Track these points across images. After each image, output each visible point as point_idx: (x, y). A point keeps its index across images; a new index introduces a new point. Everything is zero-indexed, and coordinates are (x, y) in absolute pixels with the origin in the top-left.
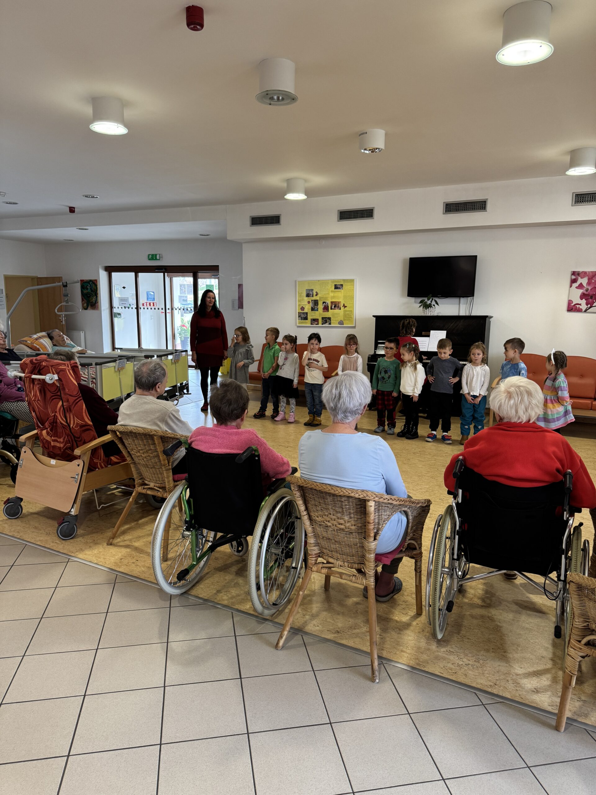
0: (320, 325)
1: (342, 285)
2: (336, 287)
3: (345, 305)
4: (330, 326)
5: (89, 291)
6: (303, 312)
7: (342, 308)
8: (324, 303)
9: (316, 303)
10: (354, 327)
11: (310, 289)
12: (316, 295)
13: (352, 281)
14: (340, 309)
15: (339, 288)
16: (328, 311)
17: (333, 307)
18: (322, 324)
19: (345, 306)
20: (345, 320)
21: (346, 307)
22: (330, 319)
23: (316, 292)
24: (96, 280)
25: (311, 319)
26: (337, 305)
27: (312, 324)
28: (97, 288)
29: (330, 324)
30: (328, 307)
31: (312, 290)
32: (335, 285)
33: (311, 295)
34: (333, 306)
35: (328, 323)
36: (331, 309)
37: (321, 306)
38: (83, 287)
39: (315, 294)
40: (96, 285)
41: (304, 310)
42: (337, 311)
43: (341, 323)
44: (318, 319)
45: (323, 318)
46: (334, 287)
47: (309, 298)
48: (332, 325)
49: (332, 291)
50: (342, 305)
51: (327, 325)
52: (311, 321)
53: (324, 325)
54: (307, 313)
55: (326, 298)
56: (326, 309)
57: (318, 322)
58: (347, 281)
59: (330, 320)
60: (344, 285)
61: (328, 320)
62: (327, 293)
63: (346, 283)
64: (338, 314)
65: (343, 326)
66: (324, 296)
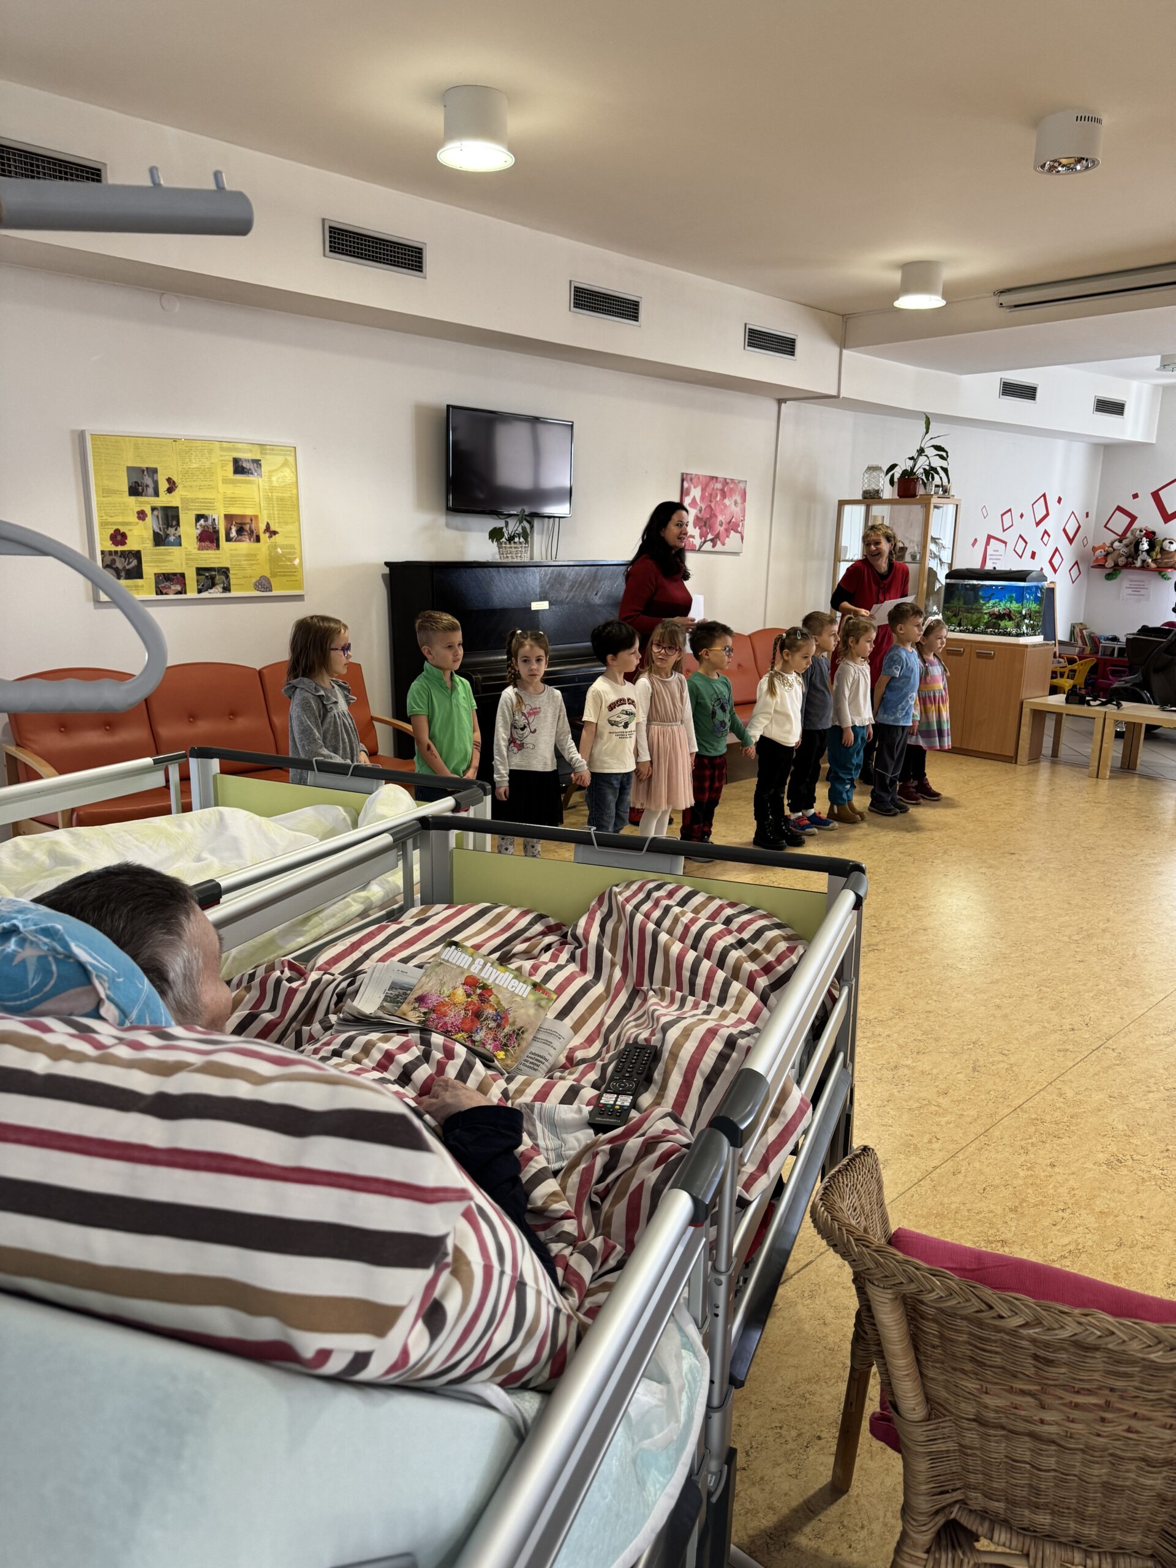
1: (257, 462)
2: (239, 468)
3: (272, 528)
4: (226, 595)
6: (120, 548)
7: (264, 537)
8: (199, 517)
9: (170, 516)
10: (300, 598)
12: (170, 490)
13: (288, 450)
14: (258, 540)
15: (250, 472)
16: (218, 547)
17: (233, 534)
18: (200, 591)
19: (270, 532)
20: (274, 575)
21: (275, 533)
22: (225, 572)
23: (169, 480)
25: (157, 576)
26: (247, 527)
29: (227, 589)
30: (217, 532)
32: (236, 461)
34: (233, 530)
35: (219, 588)
36: (229, 539)
37: (188, 530)
41: (123, 543)
43: (264, 584)
45: (200, 571)
46: (230, 467)
48: (234, 593)
49: (226, 481)
50: (263, 527)
51: (216, 593)
53: (205, 595)
54: (137, 555)
55: (209, 503)
56: (209, 537)
57: (184, 585)
58: (273, 450)
59: (227, 577)
60: (262, 462)
61: (219, 578)
62: (210, 487)
63: (268, 457)
64: (251, 557)
65: (274, 593)
66: (201, 495)
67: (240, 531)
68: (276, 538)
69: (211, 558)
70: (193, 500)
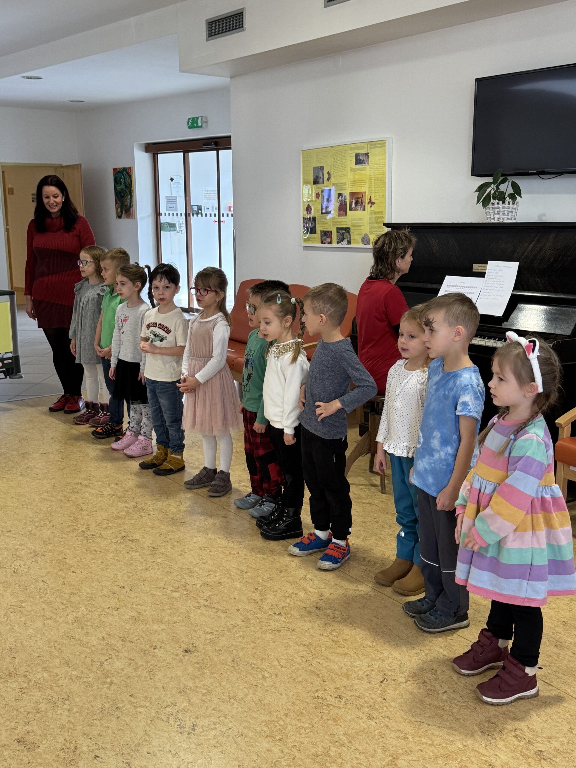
0: (334, 245)
1: (367, 154)
2: (359, 161)
3: (373, 201)
4: (349, 246)
5: (123, 186)
6: (309, 216)
7: (368, 207)
8: (339, 195)
11: (319, 165)
12: (328, 179)
13: (382, 143)
15: (363, 162)
16: (346, 214)
17: (353, 206)
18: (338, 243)
19: (371, 203)
20: (371, 233)
21: (374, 203)
22: (348, 230)
23: (329, 174)
24: (130, 168)
25: (321, 232)
26: (360, 200)
27: (322, 243)
28: (131, 181)
29: (349, 242)
30: (346, 204)
31: (322, 168)
32: (357, 155)
33: (321, 180)
34: (354, 202)
35: (345, 242)
36: (351, 209)
38: (117, 181)
39: (326, 176)
40: (130, 177)
41: (310, 213)
42: (358, 214)
43: (365, 240)
44: (331, 232)
45: (338, 229)
46: (354, 161)
47: (318, 186)
49: (352, 170)
50: (367, 200)
51: (344, 244)
52: (321, 237)
53: (340, 245)
54: (314, 219)
55: (343, 185)
56: (342, 209)
57: (331, 238)
58: (375, 144)
60: (370, 155)
62: (344, 176)
63: (373, 150)
66: (340, 181)
67: (357, 203)
69: (344, 221)
70: (338, 185)
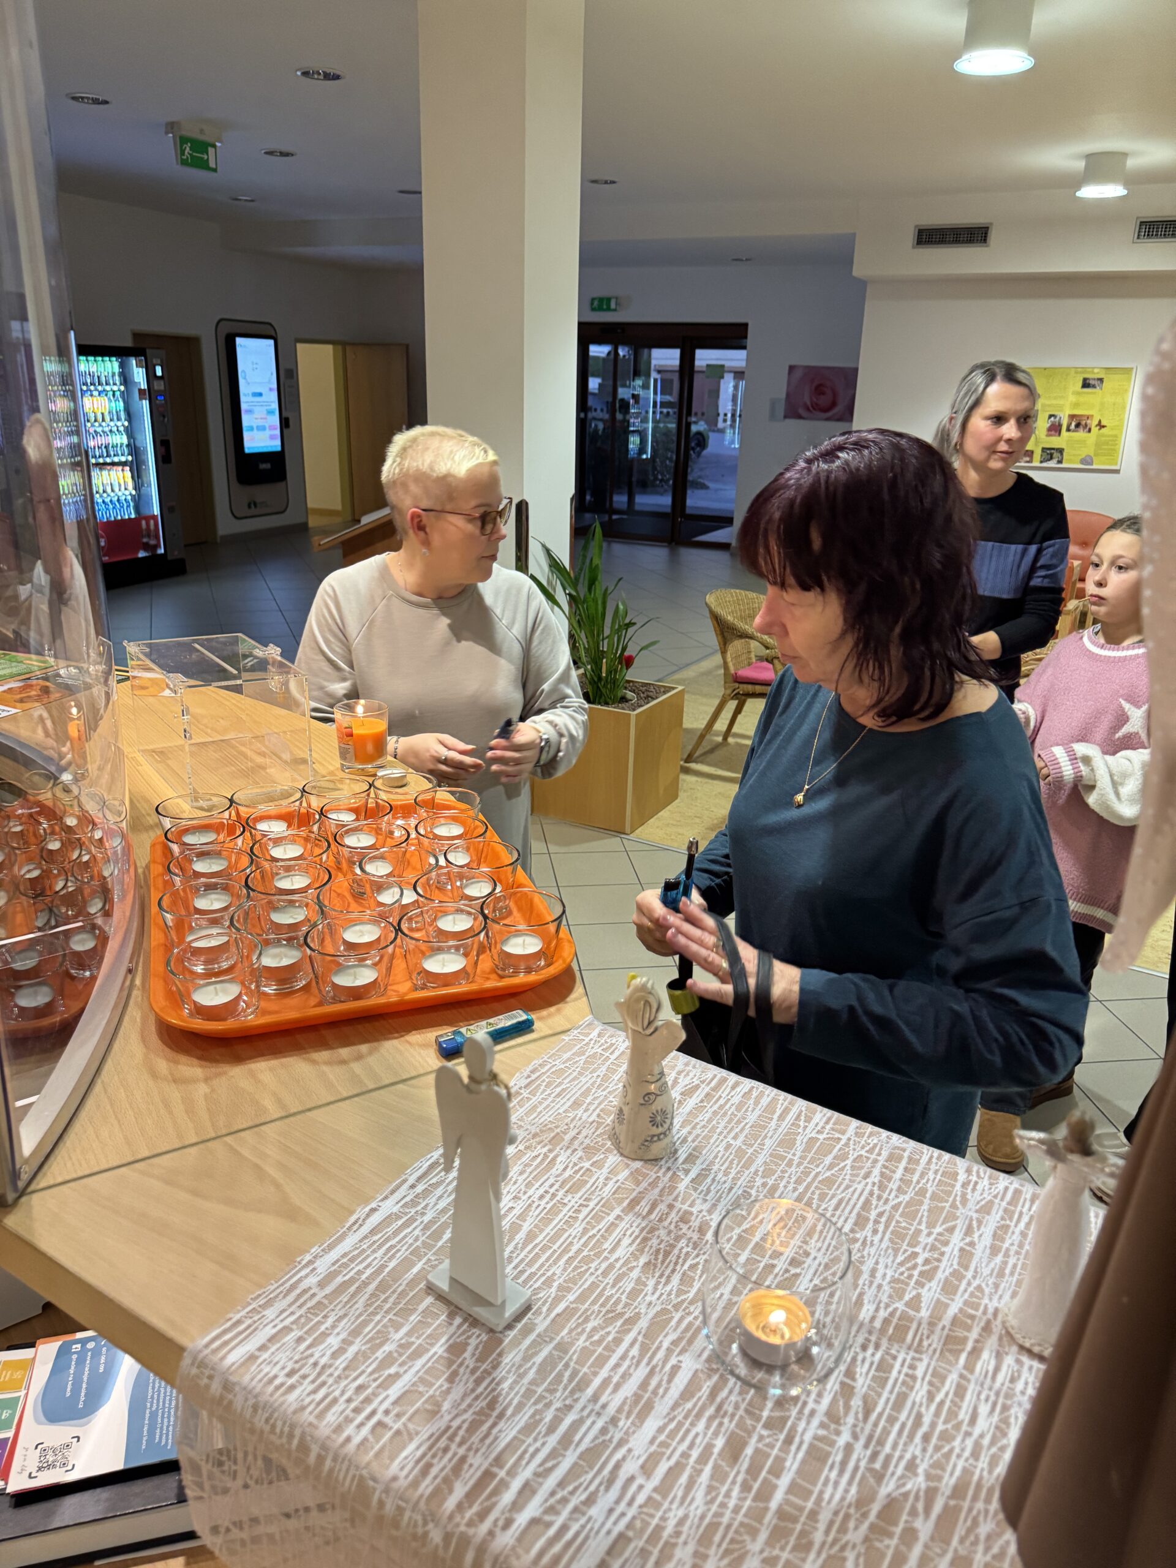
1: (1101, 380)
2: (1086, 384)
3: (1103, 423)
4: (1059, 466)
7: (1095, 430)
8: (1050, 416)
10: (1117, 472)
13: (1127, 371)
14: (1090, 431)
15: (1094, 386)
16: (1060, 434)
17: (1073, 426)
19: (1100, 426)
20: (1096, 455)
21: (1104, 427)
22: (1061, 451)
26: (1083, 423)
29: (1060, 462)
30: (1060, 425)
32: (1085, 380)
34: (1073, 424)
35: (1054, 461)
36: (1068, 430)
42: (1081, 434)
43: (1087, 460)
45: (1044, 450)
46: (1080, 384)
48: (1064, 465)
49: (1075, 393)
50: (1095, 422)
51: (1052, 464)
53: (1045, 465)
55: (1060, 407)
56: (1055, 429)
57: (1032, 457)
58: (1114, 371)
59: (1062, 454)
60: (1105, 380)
61: (1056, 454)
62: (1062, 397)
63: (1110, 376)
64: (1083, 442)
65: (1094, 467)
66: (1054, 402)
67: (1078, 425)
68: (1103, 430)
69: (1055, 442)
70: (1049, 406)
